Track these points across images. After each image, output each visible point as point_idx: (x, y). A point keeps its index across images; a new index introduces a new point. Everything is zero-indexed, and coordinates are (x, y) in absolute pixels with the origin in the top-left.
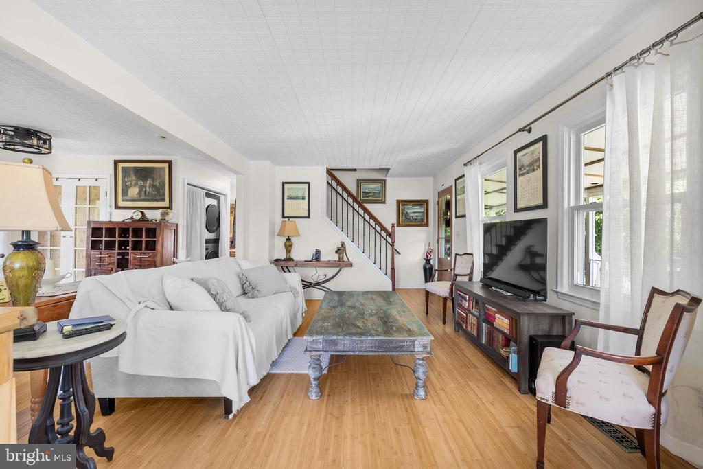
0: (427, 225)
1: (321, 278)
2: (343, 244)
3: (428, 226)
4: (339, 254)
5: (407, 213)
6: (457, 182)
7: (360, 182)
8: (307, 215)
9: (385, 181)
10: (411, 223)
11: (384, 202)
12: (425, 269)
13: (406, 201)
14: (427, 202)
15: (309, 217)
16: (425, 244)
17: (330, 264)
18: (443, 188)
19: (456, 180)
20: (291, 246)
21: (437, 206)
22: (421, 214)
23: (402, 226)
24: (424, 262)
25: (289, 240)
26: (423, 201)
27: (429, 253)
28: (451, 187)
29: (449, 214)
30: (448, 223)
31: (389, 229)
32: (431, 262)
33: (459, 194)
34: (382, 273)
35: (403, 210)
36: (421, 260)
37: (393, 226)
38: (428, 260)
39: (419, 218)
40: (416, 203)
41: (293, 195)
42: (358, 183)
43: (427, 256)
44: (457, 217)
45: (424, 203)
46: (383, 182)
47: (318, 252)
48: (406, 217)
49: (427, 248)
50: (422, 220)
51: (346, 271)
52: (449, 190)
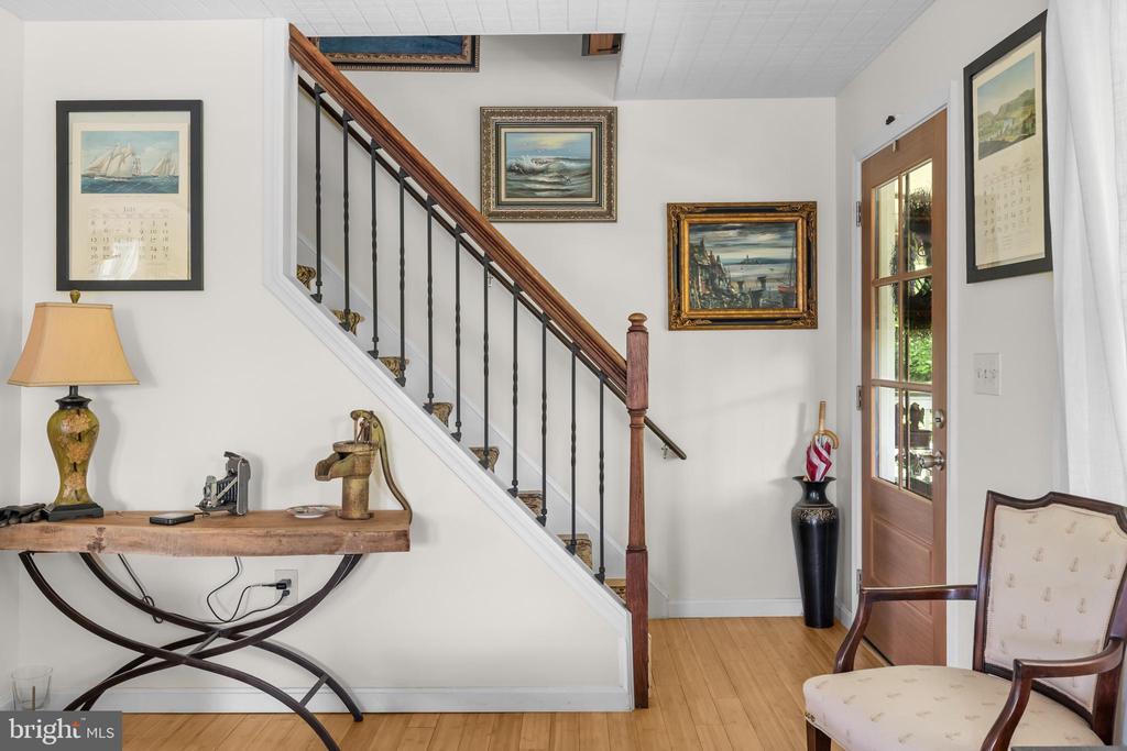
0: (809, 320)
1: (265, 602)
2: (368, 425)
3: (814, 325)
4: (347, 477)
5: (715, 264)
6: (978, 81)
7: (493, 122)
8: (183, 274)
9: (611, 115)
10: (733, 313)
11: (609, 215)
12: (802, 529)
13: (712, 209)
14: (807, 212)
15: (195, 282)
16: (802, 408)
17: (296, 533)
18: (887, 137)
19: (971, 72)
20: (88, 436)
21: (857, 232)
22: (779, 270)
23: (695, 324)
24: (798, 492)
25: (73, 403)
26: (791, 208)
27: (818, 452)
28: (939, 121)
29: (920, 265)
30: (920, 312)
31: (617, 341)
32: (832, 493)
33: (989, 149)
34: (576, 572)
35: (698, 249)
36: (780, 483)
37: (637, 326)
38: (814, 488)
39: (773, 287)
40: (756, 218)
41: (114, 169)
42: (484, 125)
43: (812, 468)
44: (975, 275)
45: (794, 218)
46: (603, 124)
47: (238, 467)
48: (709, 282)
49: (810, 425)
50: (788, 297)
51: (380, 568)
52: (924, 142)
